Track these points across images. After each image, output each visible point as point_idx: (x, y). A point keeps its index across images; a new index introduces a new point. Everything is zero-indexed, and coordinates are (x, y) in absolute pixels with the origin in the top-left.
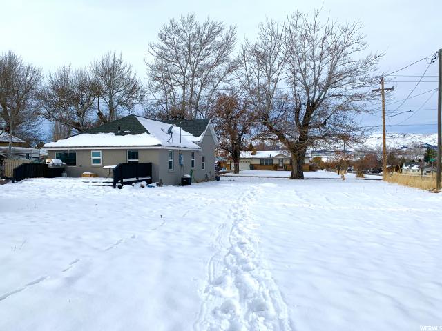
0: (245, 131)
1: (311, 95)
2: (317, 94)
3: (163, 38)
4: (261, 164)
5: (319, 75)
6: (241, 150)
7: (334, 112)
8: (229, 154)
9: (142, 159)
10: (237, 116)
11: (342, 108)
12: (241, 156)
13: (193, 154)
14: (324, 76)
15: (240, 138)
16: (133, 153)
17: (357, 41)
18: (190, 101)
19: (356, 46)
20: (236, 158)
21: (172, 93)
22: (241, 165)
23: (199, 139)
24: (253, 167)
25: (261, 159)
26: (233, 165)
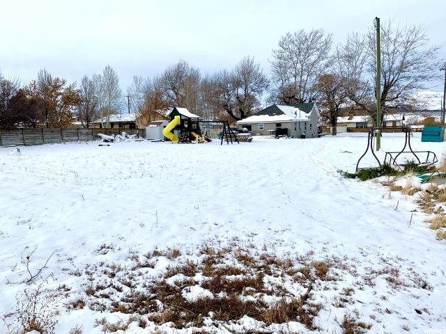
0: (342, 102)
1: (387, 78)
2: (392, 77)
3: (281, 44)
4: (357, 127)
5: (393, 64)
6: (339, 116)
7: (404, 89)
8: (329, 120)
9: (283, 127)
10: (335, 90)
11: (409, 87)
12: (338, 121)
13: (305, 123)
14: (397, 64)
15: (337, 106)
16: (279, 125)
17: (422, 38)
18: (300, 86)
19: (421, 41)
20: (334, 123)
21: (287, 81)
22: (338, 129)
23: (309, 114)
24: (349, 130)
25: (357, 123)
26: (331, 128)
